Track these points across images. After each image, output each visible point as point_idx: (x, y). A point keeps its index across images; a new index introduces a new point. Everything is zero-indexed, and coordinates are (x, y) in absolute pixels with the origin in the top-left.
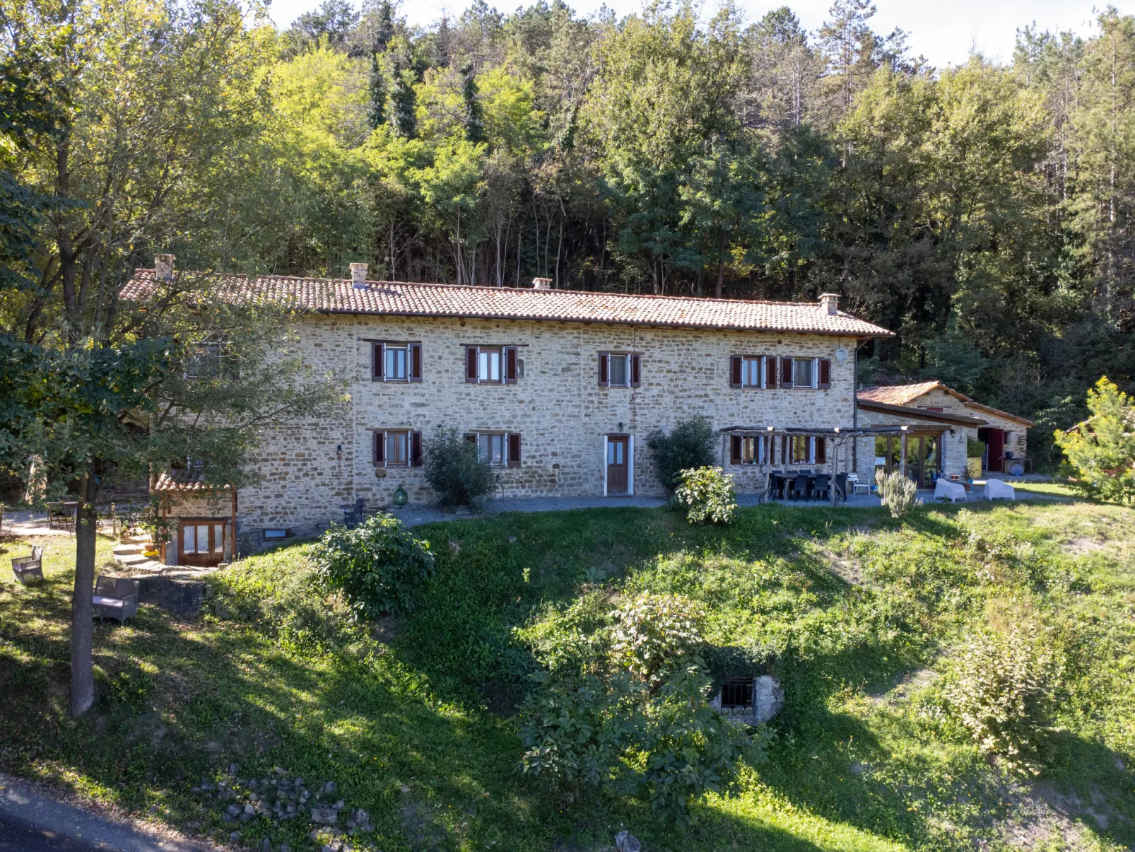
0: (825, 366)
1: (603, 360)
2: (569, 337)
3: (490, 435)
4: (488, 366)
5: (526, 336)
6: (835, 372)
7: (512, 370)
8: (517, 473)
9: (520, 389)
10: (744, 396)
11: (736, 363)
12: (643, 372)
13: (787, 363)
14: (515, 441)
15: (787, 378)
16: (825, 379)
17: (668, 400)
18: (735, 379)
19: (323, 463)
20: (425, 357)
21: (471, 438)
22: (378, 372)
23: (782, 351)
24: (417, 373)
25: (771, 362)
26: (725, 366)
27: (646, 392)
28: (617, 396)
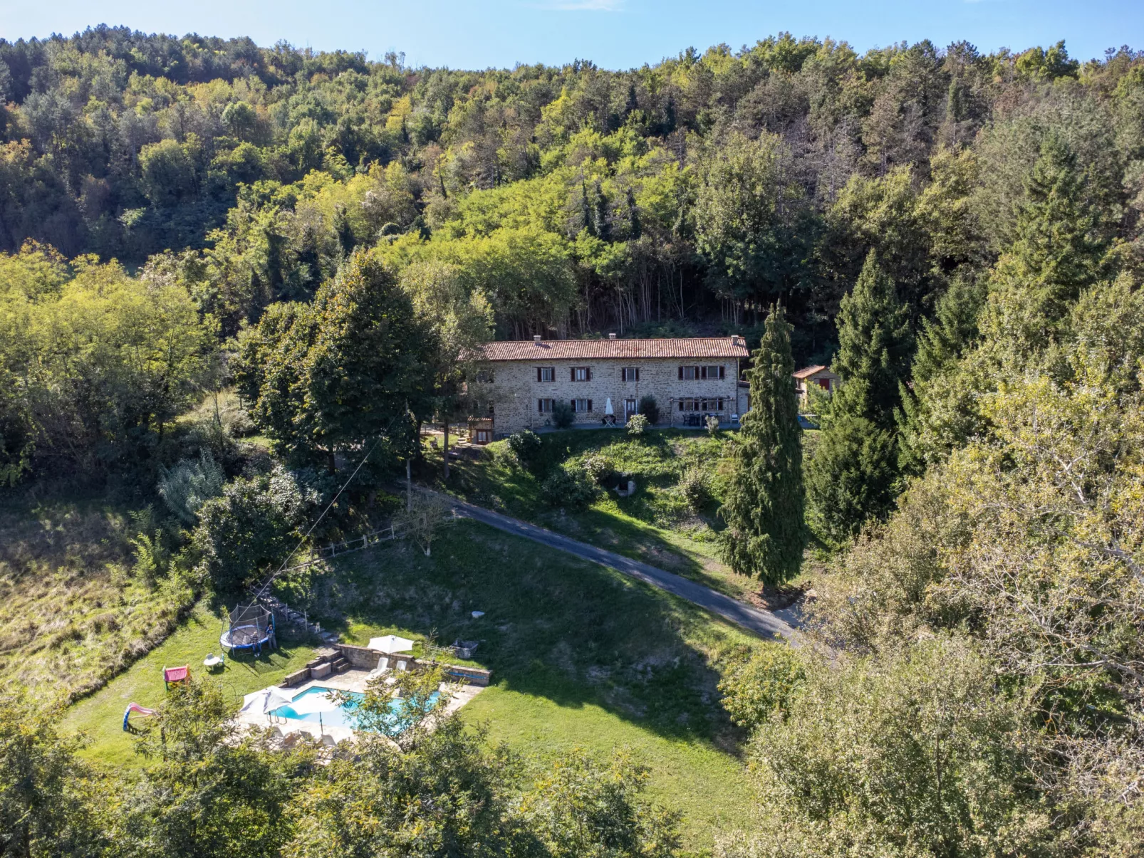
0: (722, 369)
1: (624, 371)
2: (610, 363)
3: (582, 400)
4: (580, 374)
5: (594, 363)
6: (726, 372)
7: (588, 377)
8: (591, 414)
9: (592, 383)
10: (685, 383)
11: (681, 370)
12: (641, 375)
13: (704, 369)
14: (590, 402)
15: (704, 376)
16: (722, 376)
17: (651, 385)
18: (681, 377)
19: (522, 411)
20: (556, 372)
21: (573, 402)
22: (539, 380)
23: (703, 364)
24: (553, 379)
25: (697, 369)
26: (676, 371)
27: (642, 383)
28: (631, 385)
